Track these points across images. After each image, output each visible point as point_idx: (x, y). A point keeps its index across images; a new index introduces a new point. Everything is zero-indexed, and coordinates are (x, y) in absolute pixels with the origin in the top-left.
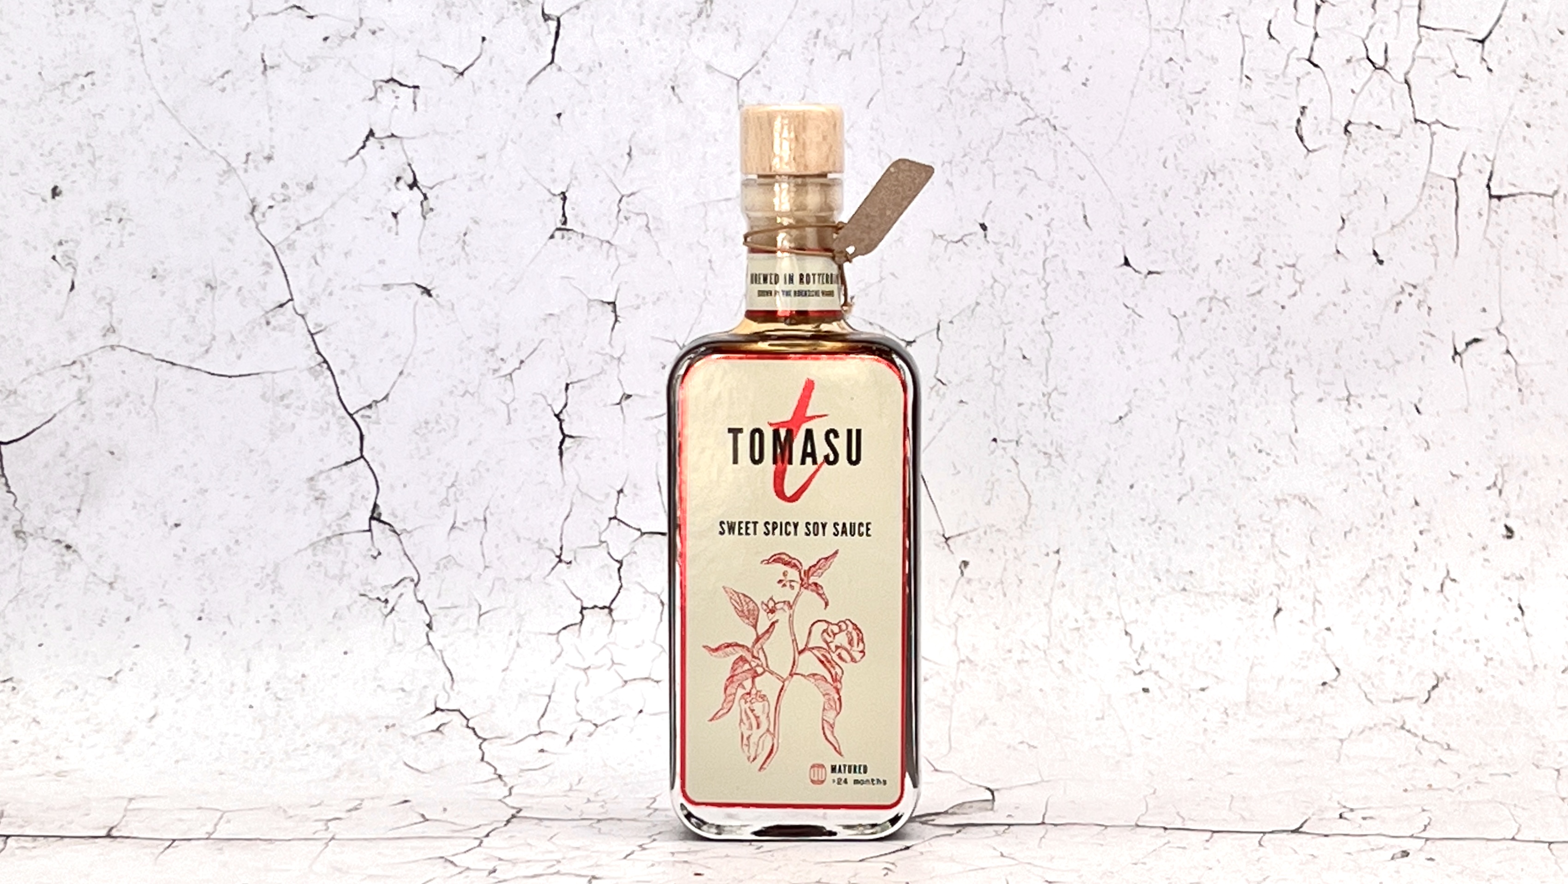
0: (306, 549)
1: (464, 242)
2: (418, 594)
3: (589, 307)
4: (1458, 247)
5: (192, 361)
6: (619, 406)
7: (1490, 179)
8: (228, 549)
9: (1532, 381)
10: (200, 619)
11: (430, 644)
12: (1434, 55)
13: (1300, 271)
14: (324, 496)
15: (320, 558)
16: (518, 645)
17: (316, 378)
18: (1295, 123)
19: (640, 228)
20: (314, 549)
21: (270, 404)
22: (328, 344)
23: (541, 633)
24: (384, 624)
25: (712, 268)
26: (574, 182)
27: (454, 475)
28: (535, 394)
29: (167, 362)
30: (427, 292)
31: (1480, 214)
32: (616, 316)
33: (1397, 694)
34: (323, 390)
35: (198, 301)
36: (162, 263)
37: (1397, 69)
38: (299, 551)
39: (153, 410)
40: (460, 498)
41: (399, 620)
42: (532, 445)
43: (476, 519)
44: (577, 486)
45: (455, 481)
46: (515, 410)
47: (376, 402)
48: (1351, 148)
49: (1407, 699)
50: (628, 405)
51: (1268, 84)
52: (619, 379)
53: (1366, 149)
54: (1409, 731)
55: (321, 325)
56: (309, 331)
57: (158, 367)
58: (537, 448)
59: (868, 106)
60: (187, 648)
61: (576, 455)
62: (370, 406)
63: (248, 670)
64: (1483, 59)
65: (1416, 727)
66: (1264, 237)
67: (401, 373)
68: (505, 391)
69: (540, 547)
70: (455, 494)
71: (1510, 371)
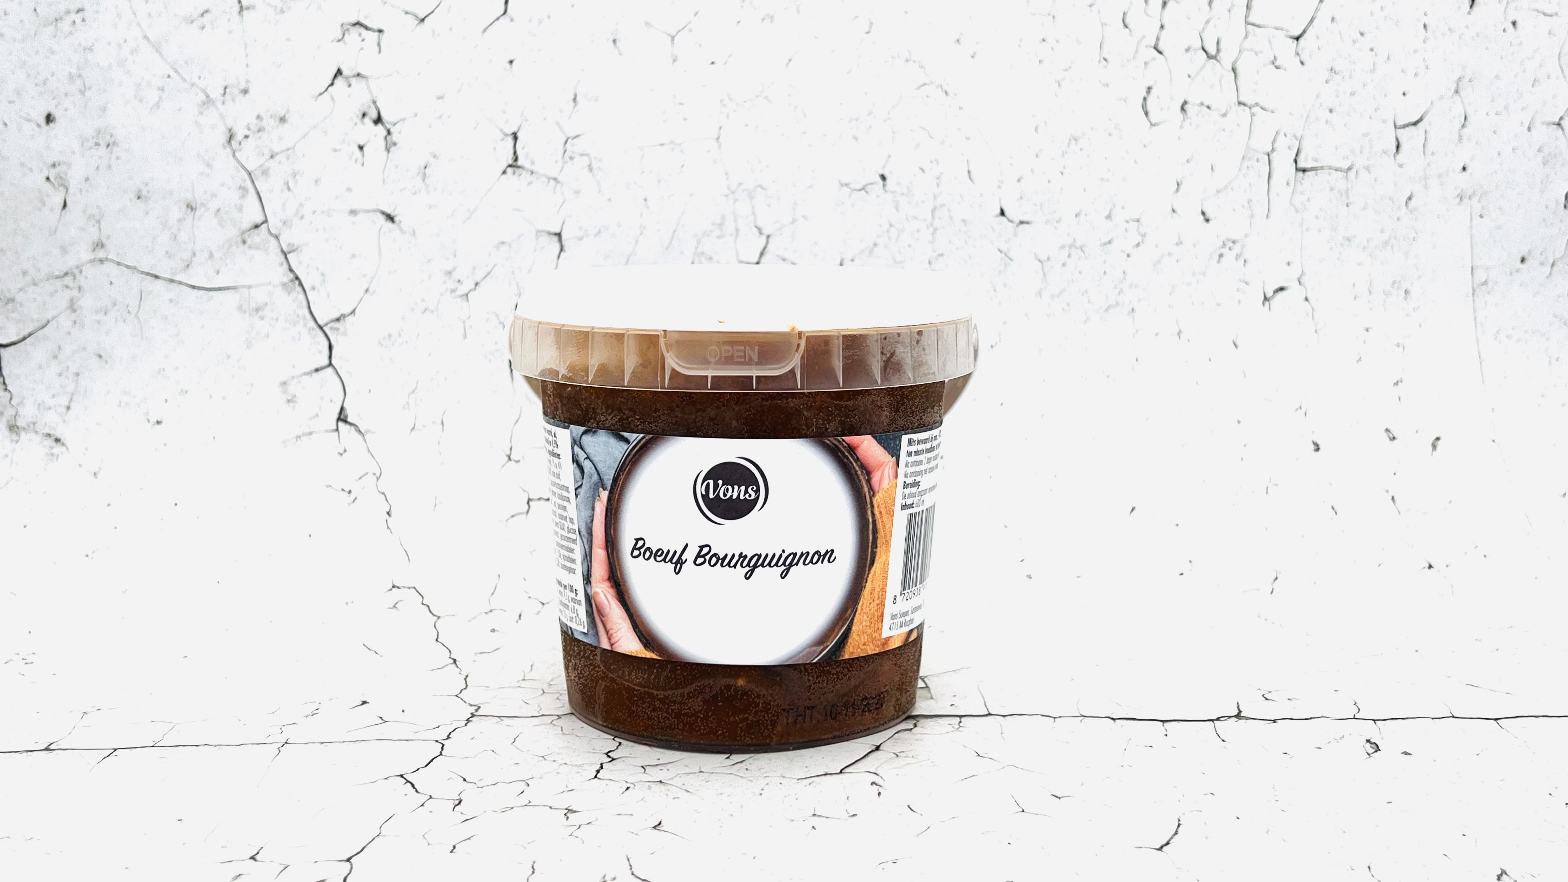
1: (424, 174)
2: (379, 486)
3: (537, 237)
4: (1269, 210)
5: (174, 275)
7: (1297, 155)
9: (1326, 323)
11: (389, 530)
12: (1256, 48)
13: (1143, 225)
14: (294, 399)
15: (290, 455)
17: (289, 294)
18: (1141, 101)
19: (584, 166)
20: (285, 446)
21: (247, 314)
22: (300, 263)
23: (492, 521)
24: (347, 512)
25: (646, 206)
26: (524, 124)
27: (415, 382)
28: (487, 312)
29: (152, 275)
30: (391, 219)
31: (1288, 186)
32: (562, 245)
34: (295, 306)
35: (179, 220)
36: (146, 185)
37: (1227, 57)
39: (137, 317)
40: (420, 404)
41: (362, 508)
42: (486, 357)
43: (434, 422)
45: (416, 388)
46: (471, 327)
47: (345, 316)
48: (1187, 124)
51: (1122, 65)
53: (1198, 124)
55: (293, 245)
56: (282, 251)
57: (143, 280)
58: (490, 361)
59: (787, 66)
62: (338, 320)
64: (1298, 54)
66: (1115, 195)
67: (367, 291)
68: (462, 309)
69: (490, 446)
70: (416, 399)
71: (1308, 315)
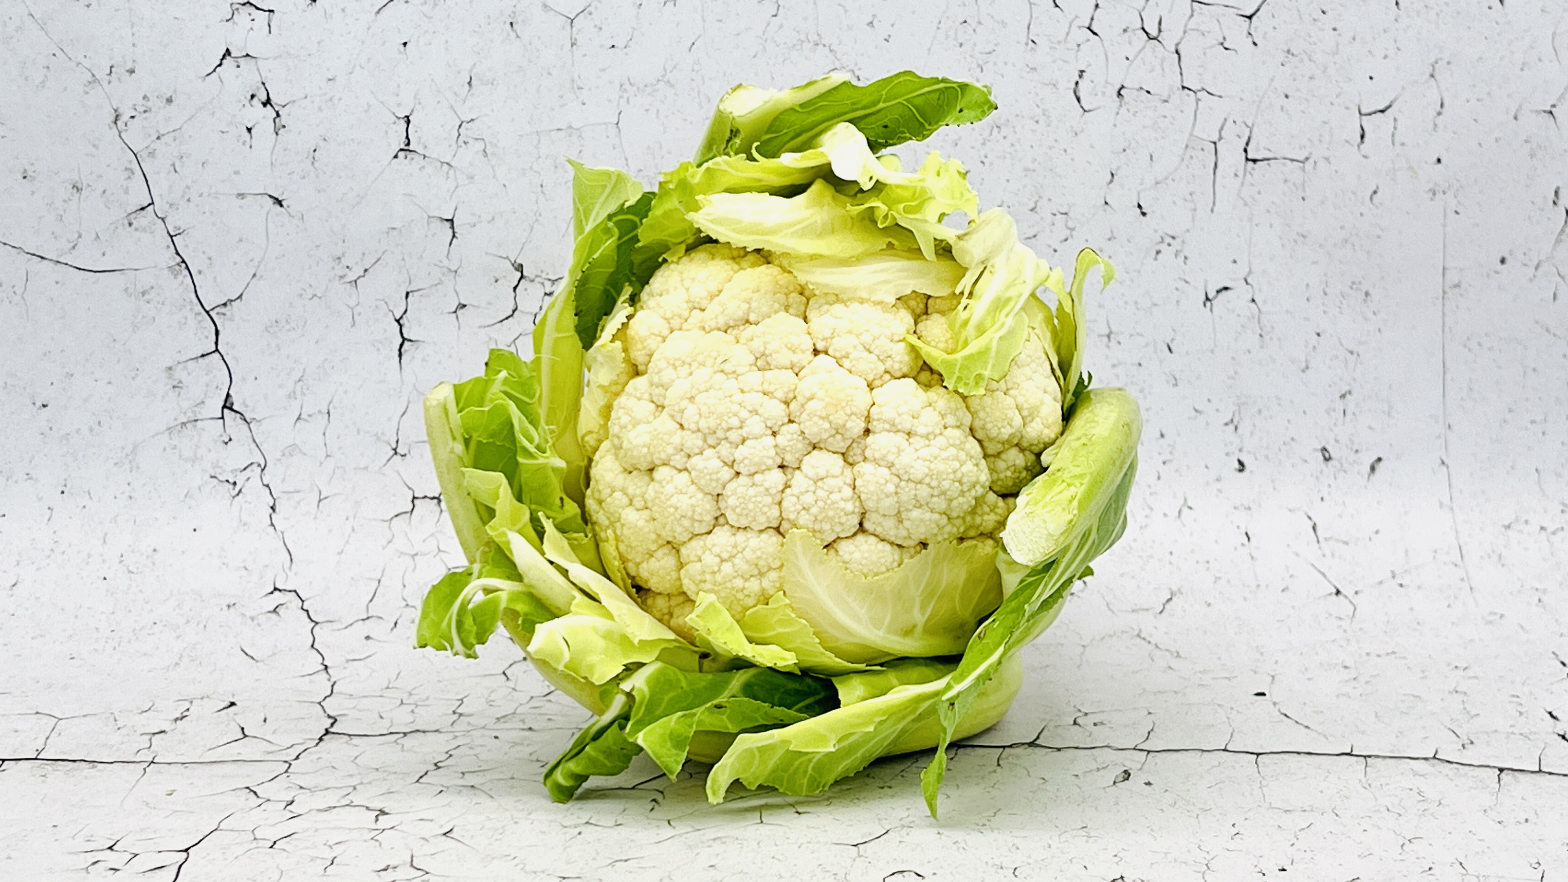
0: (162, 433)
1: (314, 158)
2: (264, 478)
3: (428, 224)
4: (1214, 203)
5: (61, 256)
6: (454, 315)
7: (1247, 144)
8: (91, 430)
9: (1272, 327)
10: (63, 492)
11: (272, 525)
12: (1203, 28)
13: (1071, 219)
14: (180, 385)
15: (175, 442)
16: (353, 530)
17: (176, 277)
18: (1073, 86)
19: (478, 151)
20: (170, 434)
21: (133, 298)
22: (186, 246)
23: (375, 520)
24: (231, 504)
25: (542, 192)
26: (417, 106)
27: (302, 371)
28: (377, 300)
29: (39, 256)
30: (279, 203)
31: (1236, 175)
32: (454, 233)
33: (1136, 605)
34: (181, 289)
35: (65, 201)
36: (32, 164)
37: (1169, 39)
38: (157, 434)
39: (23, 298)
40: (306, 392)
41: (246, 502)
42: (374, 346)
43: (320, 412)
44: (415, 386)
45: (302, 376)
46: (360, 314)
47: (232, 301)
48: (1123, 110)
49: (1143, 610)
50: (463, 314)
51: (1051, 48)
52: (456, 291)
53: (1137, 112)
54: (1144, 639)
55: (179, 229)
56: (168, 233)
57: (29, 260)
58: (378, 350)
59: (690, 50)
60: (49, 519)
61: (414, 358)
62: (225, 305)
63: (105, 542)
64: (1250, 34)
65: (1151, 635)
66: (1042, 187)
67: (254, 275)
68: (350, 296)
69: (378, 438)
70: (302, 388)
71: (1253, 318)
